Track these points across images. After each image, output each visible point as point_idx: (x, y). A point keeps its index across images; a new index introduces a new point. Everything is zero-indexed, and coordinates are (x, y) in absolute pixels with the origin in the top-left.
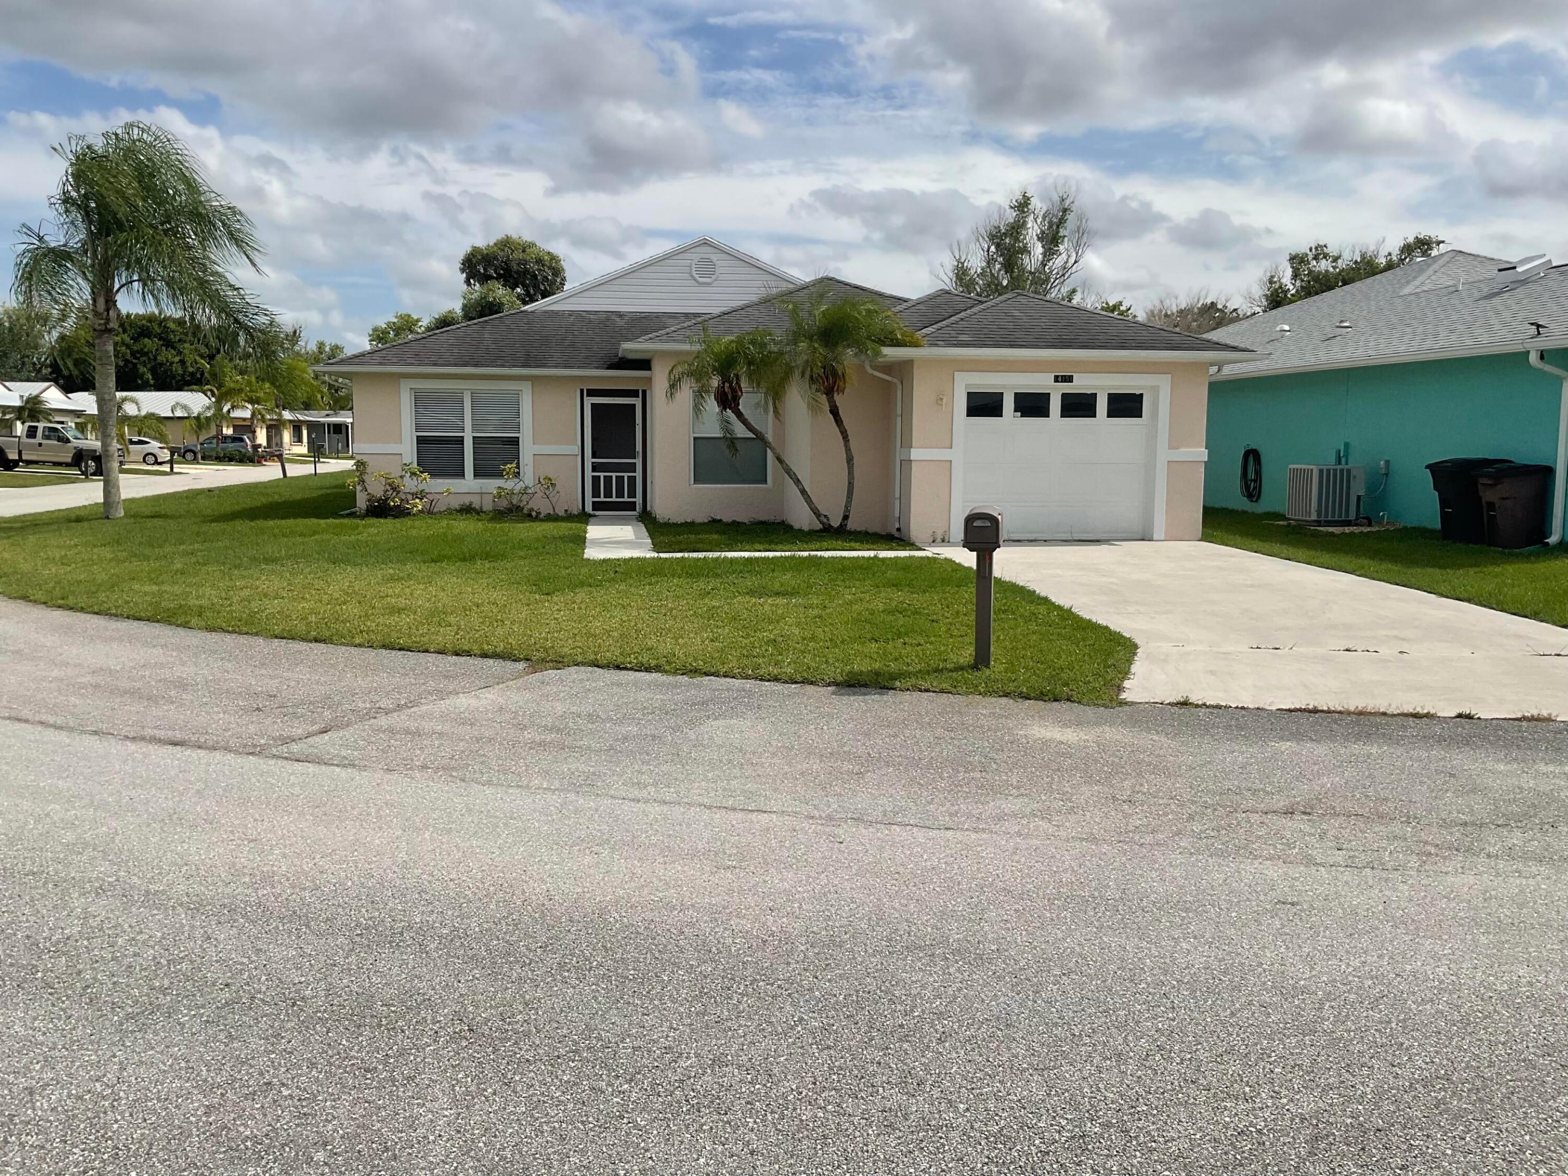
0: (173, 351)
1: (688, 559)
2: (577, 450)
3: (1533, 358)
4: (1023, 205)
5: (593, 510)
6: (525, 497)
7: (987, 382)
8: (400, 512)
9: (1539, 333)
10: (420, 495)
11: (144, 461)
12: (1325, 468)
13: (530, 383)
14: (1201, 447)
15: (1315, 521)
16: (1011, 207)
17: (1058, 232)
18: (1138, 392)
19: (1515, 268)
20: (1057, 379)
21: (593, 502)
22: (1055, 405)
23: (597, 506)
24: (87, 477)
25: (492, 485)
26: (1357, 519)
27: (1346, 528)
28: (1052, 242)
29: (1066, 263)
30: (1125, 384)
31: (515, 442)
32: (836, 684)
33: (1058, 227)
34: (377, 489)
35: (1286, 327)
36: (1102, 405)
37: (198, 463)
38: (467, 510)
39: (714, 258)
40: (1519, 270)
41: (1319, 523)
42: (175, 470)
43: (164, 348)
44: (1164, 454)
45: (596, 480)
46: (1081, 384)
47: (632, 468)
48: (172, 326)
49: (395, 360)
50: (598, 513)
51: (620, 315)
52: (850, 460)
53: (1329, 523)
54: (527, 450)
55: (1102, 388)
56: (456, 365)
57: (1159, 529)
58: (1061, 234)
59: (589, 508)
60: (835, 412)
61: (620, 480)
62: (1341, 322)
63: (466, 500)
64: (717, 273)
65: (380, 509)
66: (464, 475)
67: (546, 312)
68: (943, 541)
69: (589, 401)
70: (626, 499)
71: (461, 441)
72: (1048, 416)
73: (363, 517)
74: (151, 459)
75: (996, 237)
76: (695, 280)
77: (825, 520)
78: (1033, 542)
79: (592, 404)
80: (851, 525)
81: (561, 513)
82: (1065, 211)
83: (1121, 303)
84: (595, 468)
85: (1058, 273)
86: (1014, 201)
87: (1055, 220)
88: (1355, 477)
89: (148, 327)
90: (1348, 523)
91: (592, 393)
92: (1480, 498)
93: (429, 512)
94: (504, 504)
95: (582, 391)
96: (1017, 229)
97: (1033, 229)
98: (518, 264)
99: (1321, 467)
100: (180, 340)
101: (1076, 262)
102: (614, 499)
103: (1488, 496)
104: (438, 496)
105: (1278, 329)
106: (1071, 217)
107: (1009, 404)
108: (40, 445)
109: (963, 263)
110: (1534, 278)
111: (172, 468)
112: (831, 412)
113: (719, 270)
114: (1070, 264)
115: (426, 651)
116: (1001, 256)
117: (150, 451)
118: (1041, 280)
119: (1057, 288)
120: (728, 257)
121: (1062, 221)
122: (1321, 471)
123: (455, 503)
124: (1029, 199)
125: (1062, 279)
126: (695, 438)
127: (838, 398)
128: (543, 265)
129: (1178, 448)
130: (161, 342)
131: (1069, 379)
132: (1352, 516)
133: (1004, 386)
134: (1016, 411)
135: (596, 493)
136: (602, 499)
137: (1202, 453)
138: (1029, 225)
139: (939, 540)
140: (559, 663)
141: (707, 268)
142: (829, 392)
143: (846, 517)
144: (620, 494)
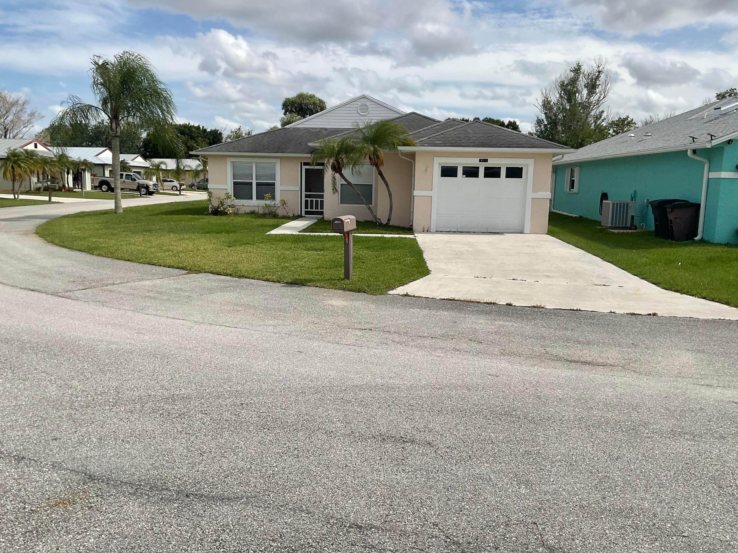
0: (194, 141)
1: (305, 235)
2: (298, 188)
3: (689, 153)
4: (577, 70)
5: (305, 214)
6: (275, 208)
7: (450, 162)
8: (223, 213)
9: (694, 141)
10: (232, 206)
11: (172, 189)
12: (615, 202)
13: (279, 160)
14: (548, 192)
15: (610, 227)
16: (571, 71)
17: (595, 82)
18: (520, 167)
19: (720, 108)
20: (480, 161)
21: (305, 211)
22: (481, 172)
23: (307, 213)
24: (141, 196)
25: (262, 203)
26: (631, 226)
27: (625, 231)
28: (592, 88)
29: (600, 97)
30: (514, 163)
31: (273, 184)
32: (287, 283)
33: (596, 80)
34: (215, 203)
35: (633, 135)
36: (503, 172)
37: (195, 191)
38: (253, 213)
39: (368, 104)
40: (722, 109)
41: (612, 228)
42: (182, 193)
43: (190, 140)
44: (530, 195)
45: (306, 202)
46: (492, 163)
47: (322, 196)
48: (194, 130)
49: (224, 150)
50: (306, 216)
51: (326, 129)
52: (390, 195)
53: (616, 228)
54: (278, 188)
55: (504, 165)
56: (248, 152)
57: (527, 228)
58: (598, 83)
59: (303, 214)
60: (380, 174)
61: (317, 202)
62: (647, 133)
63: (252, 209)
64: (369, 111)
65: (216, 212)
66: (252, 198)
67: (294, 128)
68: (428, 231)
69: (304, 167)
70: (319, 210)
71: (251, 184)
72: (478, 177)
73: (210, 214)
74: (175, 189)
75: (563, 86)
76: (359, 113)
77: (379, 221)
78: (461, 232)
79: (306, 169)
80: (391, 223)
81: (291, 215)
82: (599, 72)
83: (628, 117)
84: (307, 196)
85: (595, 103)
86: (573, 68)
87: (594, 77)
88: (630, 207)
89: (184, 130)
90: (626, 228)
91: (306, 164)
92: (668, 218)
93: (236, 214)
94: (267, 211)
95: (301, 163)
96: (574, 81)
97: (582, 81)
98: (305, 105)
99: (614, 202)
100: (197, 136)
101: (604, 98)
102: (314, 210)
103: (671, 216)
104: (240, 207)
105: (629, 136)
106: (602, 76)
107: (460, 171)
108: (124, 181)
109: (547, 99)
110: (730, 113)
111: (180, 193)
112: (379, 174)
113: (369, 110)
114: (600, 99)
115: (160, 266)
116: (565, 95)
117: (174, 185)
118: (586, 106)
119: (595, 110)
120: (374, 104)
121: (598, 77)
122: (613, 204)
123: (248, 210)
124: (580, 66)
125: (597, 106)
126: (341, 184)
127: (382, 168)
128: (316, 106)
129: (537, 192)
130: (189, 137)
131: (486, 161)
132: (629, 225)
133: (458, 164)
134: (463, 174)
135: (306, 207)
136: (309, 210)
137: (548, 195)
138: (581, 79)
139: (426, 230)
140: (198, 272)
141: (364, 108)
142: (377, 165)
143: (389, 220)
144: (317, 208)
